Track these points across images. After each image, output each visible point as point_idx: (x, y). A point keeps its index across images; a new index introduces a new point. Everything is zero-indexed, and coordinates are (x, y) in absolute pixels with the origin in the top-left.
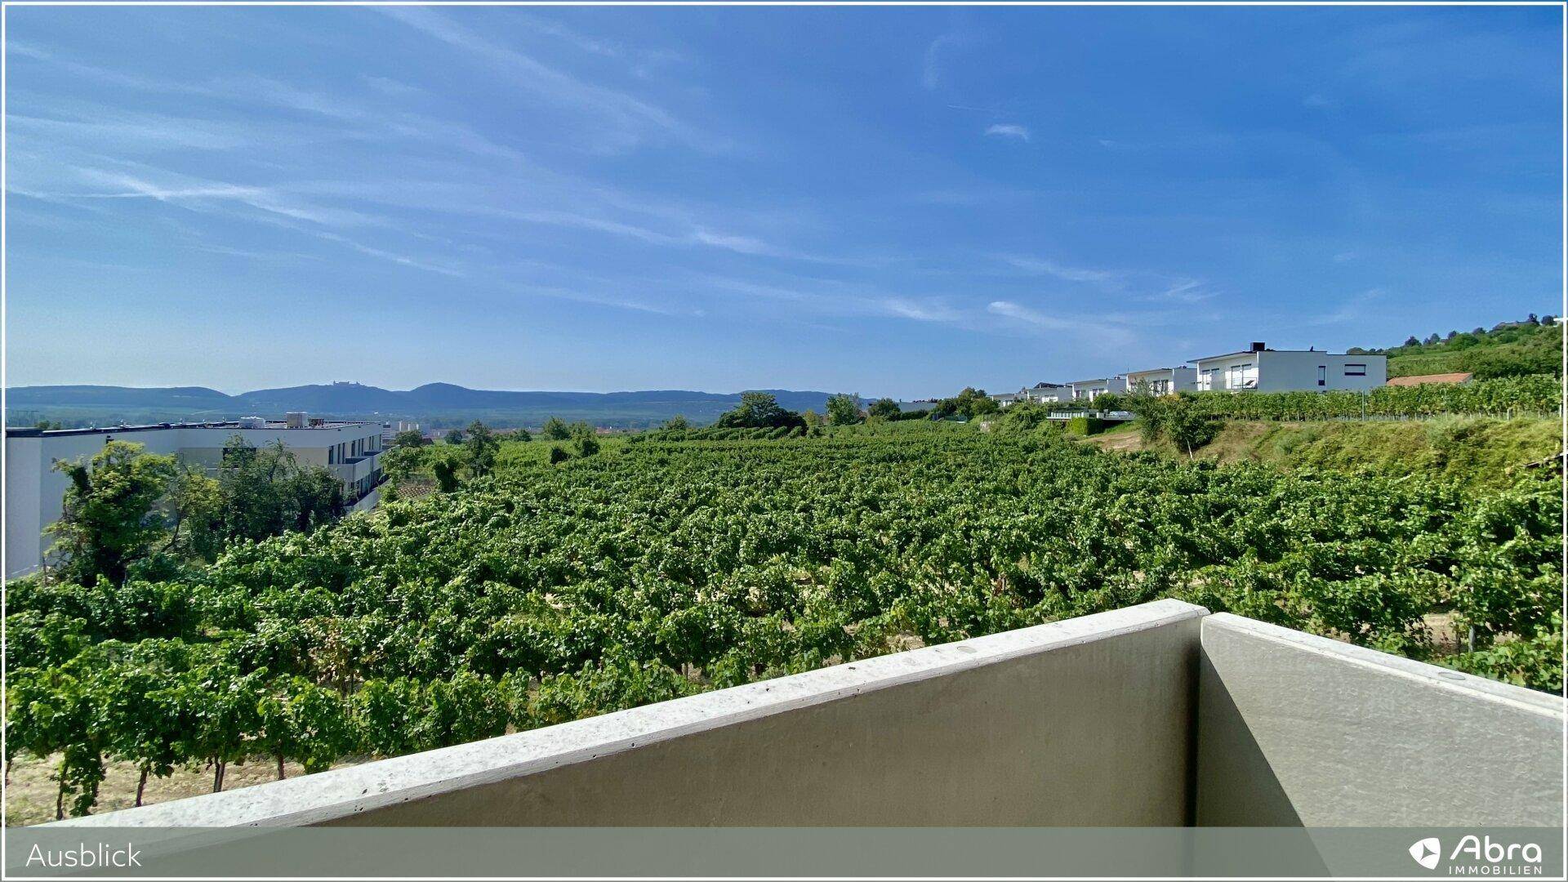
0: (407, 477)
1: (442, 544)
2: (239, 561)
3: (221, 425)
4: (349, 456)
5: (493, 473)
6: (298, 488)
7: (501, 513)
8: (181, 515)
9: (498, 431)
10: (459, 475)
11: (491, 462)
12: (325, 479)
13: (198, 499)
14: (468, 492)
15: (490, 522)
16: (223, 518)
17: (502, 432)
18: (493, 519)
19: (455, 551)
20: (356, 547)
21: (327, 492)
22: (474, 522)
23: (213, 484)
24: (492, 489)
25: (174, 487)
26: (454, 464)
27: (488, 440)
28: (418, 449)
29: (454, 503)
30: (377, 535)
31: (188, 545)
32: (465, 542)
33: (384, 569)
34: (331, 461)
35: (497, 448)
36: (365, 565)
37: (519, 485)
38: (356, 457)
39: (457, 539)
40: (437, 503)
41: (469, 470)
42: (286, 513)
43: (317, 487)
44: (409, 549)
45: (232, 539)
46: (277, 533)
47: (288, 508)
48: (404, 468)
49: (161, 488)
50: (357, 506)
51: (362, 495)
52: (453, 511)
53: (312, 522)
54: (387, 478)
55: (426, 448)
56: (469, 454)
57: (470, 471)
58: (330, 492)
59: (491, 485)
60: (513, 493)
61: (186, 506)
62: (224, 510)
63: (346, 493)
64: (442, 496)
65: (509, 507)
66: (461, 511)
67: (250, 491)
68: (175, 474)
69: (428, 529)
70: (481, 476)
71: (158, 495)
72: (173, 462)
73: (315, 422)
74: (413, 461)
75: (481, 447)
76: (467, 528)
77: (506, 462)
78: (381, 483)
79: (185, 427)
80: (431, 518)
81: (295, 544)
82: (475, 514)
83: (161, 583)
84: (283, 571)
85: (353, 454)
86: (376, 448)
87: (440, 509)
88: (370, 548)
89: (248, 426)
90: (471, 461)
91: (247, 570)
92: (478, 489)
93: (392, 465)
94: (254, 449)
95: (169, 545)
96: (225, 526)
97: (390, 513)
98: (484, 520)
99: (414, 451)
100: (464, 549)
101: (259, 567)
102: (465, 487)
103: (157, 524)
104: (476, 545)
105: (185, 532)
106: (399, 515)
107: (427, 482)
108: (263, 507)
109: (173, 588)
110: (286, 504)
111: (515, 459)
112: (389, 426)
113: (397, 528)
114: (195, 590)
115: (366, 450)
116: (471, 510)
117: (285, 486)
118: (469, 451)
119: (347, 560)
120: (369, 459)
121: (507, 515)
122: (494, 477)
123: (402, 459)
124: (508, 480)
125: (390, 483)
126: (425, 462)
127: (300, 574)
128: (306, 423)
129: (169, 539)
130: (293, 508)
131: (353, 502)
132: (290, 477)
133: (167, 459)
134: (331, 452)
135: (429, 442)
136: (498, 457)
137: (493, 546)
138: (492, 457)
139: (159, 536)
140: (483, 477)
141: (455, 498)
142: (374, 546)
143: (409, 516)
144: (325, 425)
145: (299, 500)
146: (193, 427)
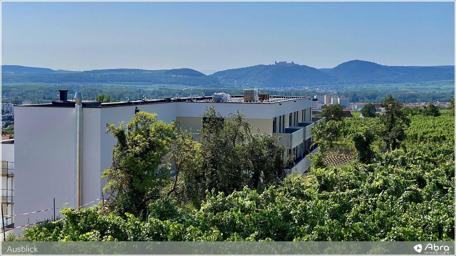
0: (332, 146)
1: (363, 212)
2: (215, 210)
3: (202, 99)
4: (287, 126)
5: (404, 147)
6: (252, 152)
7: (413, 187)
8: (178, 168)
9: (408, 105)
10: (375, 147)
11: (402, 136)
12: (271, 145)
13: (189, 157)
14: (382, 165)
15: (404, 195)
16: (204, 173)
17: (411, 106)
18: (406, 194)
19: (373, 220)
20: (294, 206)
21: (272, 156)
22: (389, 194)
23: (197, 146)
24: (404, 163)
25: (174, 148)
26: (370, 138)
27: (399, 114)
28: (341, 122)
29: (371, 174)
30: (309, 198)
31: (183, 192)
32: (383, 213)
33: (316, 230)
34: (274, 131)
35: (408, 122)
36: (301, 223)
37: (429, 161)
38: (293, 127)
39: (374, 208)
40: (357, 173)
41: (383, 142)
42: (244, 172)
43: (265, 152)
44: (334, 215)
45: (210, 191)
46: (239, 189)
47: (245, 169)
48: (329, 139)
49: (167, 148)
50: (293, 169)
51: (298, 160)
52: (371, 182)
53: (262, 180)
54: (316, 146)
55: (347, 120)
56: (382, 127)
57: (384, 144)
58: (274, 157)
59: (403, 159)
60: (424, 168)
61: (181, 163)
62: (205, 167)
63: (286, 158)
64: (361, 166)
65: (421, 182)
66: (377, 183)
67: (220, 153)
68: (174, 138)
69: (350, 196)
70: (393, 149)
71: (165, 153)
72: (174, 129)
73: (263, 97)
74: (336, 133)
75: (393, 121)
76: (383, 200)
77: (416, 136)
78: (311, 150)
79: (179, 100)
80: (352, 187)
81: (251, 200)
82: (389, 186)
83: (168, 221)
84: (243, 221)
85: (290, 125)
86: (307, 121)
87: (360, 179)
88: (304, 209)
89: (219, 100)
90: (384, 134)
91: (220, 217)
92: (390, 161)
93: (320, 136)
94: (223, 119)
95: (172, 191)
96: (205, 180)
97: (319, 178)
98: (397, 193)
99: (337, 124)
100: (381, 220)
101: (227, 215)
102: (380, 159)
103: (164, 174)
104: (392, 218)
105: (181, 182)
106: (326, 181)
107: (347, 152)
108: (230, 166)
109: (176, 226)
110: (245, 165)
111: (424, 133)
112: (316, 100)
113: (324, 193)
114: (188, 229)
115: (300, 121)
116: (386, 182)
117: (243, 150)
118: (383, 125)
119: (288, 217)
120: (302, 129)
121: (420, 190)
122: (406, 152)
123: (328, 131)
124: (419, 155)
125: (318, 151)
126: (345, 133)
127: (255, 225)
128: (257, 98)
129: (171, 186)
130: (249, 169)
131: (291, 165)
132: (247, 143)
133: (169, 125)
134: (274, 123)
135: (349, 114)
136: (409, 132)
137: (407, 220)
138: (403, 131)
139: (167, 183)
140: (396, 150)
141: (371, 170)
142: (308, 207)
143: (334, 183)
144: (270, 100)
145: (253, 162)
146: (185, 100)
